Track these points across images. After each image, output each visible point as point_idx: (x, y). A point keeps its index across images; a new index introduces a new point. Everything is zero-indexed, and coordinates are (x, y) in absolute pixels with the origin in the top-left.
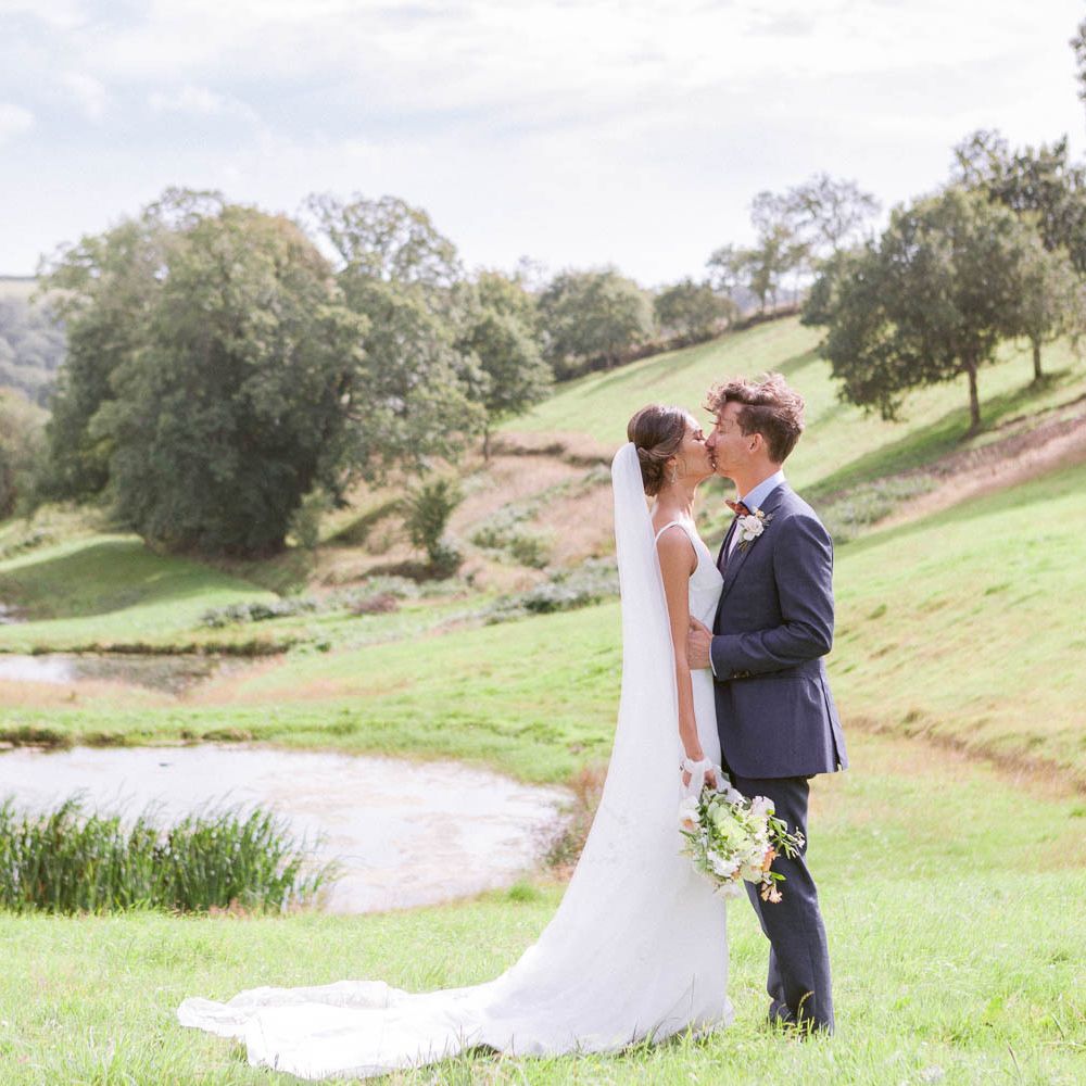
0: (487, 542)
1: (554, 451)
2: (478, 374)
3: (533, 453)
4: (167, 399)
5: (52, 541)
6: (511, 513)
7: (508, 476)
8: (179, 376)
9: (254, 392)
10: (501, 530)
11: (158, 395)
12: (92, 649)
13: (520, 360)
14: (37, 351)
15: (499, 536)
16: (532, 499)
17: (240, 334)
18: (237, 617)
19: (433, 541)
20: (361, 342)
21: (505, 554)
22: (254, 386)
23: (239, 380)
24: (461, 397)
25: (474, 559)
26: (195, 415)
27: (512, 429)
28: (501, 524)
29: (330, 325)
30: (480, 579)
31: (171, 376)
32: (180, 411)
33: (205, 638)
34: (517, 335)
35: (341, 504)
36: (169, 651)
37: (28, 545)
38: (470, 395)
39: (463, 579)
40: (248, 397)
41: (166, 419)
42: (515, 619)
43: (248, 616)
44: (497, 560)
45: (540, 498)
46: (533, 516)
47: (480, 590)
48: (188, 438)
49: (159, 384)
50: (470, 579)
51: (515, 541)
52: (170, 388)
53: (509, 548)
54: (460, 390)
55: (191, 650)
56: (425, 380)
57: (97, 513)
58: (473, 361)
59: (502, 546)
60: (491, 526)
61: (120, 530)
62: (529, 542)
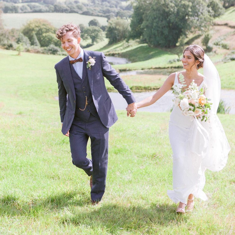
0: (217, 44)
1: (226, 25)
2: (211, 11)
3: (222, 25)
4: (155, 21)
5: (131, 46)
6: (220, 39)
7: (218, 31)
8: (157, 16)
9: (171, 18)
10: (219, 42)
11: (153, 20)
12: (151, 68)
13: (219, 8)
14: (114, 4)
15: (219, 43)
16: (224, 36)
17: (168, 8)
18: (175, 61)
19: (207, 45)
20: (190, 7)
21: (221, 47)
22: (171, 17)
23: (168, 16)
24: (209, 16)
25: (215, 48)
26: (160, 23)
27: (217, 20)
28: (219, 41)
29: (184, 5)
30: (217, 52)
31: (155, 16)
32: (157, 23)
33: (170, 65)
34: (218, 3)
35: (187, 37)
36: (164, 68)
37: (127, 47)
38: (210, 16)
39: (214, 52)
40: (170, 19)
41: (155, 24)
42: (229, 62)
43: (177, 61)
44: (219, 48)
45: (226, 35)
46: (225, 39)
47: (217, 54)
48: (159, 27)
49: (153, 18)
50: (215, 52)
51: (222, 44)
52: (155, 18)
53: (221, 46)
54: (208, 15)
55: (168, 68)
56: (202, 13)
57: (138, 40)
58: (210, 9)
59: (220, 45)
60: (217, 41)
61: (144, 43)
62: (225, 44)
